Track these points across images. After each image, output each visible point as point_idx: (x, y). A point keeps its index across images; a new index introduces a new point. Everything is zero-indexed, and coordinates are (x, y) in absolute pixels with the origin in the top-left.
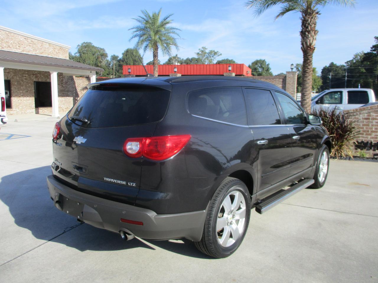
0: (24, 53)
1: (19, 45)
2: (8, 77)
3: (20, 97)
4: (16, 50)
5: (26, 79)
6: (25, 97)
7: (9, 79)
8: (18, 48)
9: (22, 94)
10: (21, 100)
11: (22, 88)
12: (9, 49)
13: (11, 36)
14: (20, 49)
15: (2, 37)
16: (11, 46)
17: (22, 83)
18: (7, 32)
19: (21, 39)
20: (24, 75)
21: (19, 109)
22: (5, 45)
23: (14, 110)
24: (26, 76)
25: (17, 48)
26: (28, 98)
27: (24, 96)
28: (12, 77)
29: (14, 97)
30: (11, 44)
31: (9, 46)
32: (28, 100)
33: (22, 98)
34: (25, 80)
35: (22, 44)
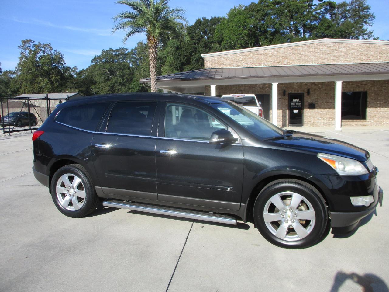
0: (386, 62)
1: (380, 55)
2: (364, 89)
3: (376, 107)
4: (376, 60)
5: (385, 89)
6: (383, 107)
7: (366, 90)
8: (379, 57)
9: (379, 105)
10: (377, 111)
11: (379, 98)
12: (368, 60)
13: (372, 47)
14: (381, 59)
15: (362, 50)
16: (371, 57)
17: (380, 93)
18: (368, 45)
19: (384, 48)
20: (383, 85)
21: (374, 120)
22: (364, 58)
23: (368, 122)
24: (386, 86)
25: (377, 59)
26: (386, 109)
27: (381, 106)
28: (370, 88)
29: (369, 108)
30: (371, 55)
31: (369, 58)
32: (385, 111)
33: (378, 109)
34: (384, 91)
35: (384, 54)
